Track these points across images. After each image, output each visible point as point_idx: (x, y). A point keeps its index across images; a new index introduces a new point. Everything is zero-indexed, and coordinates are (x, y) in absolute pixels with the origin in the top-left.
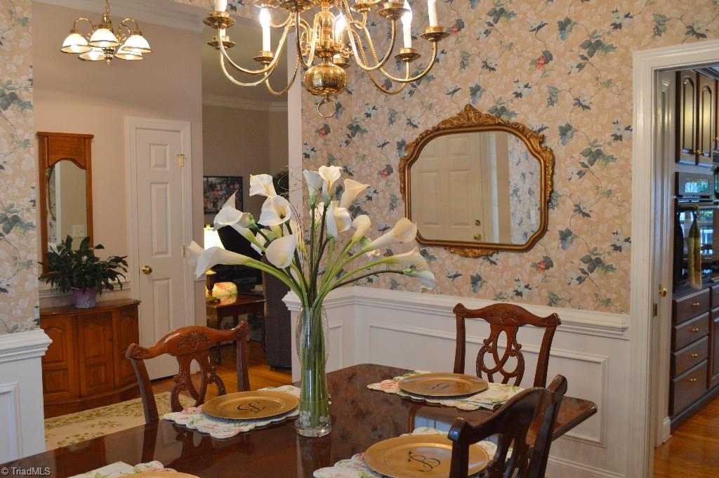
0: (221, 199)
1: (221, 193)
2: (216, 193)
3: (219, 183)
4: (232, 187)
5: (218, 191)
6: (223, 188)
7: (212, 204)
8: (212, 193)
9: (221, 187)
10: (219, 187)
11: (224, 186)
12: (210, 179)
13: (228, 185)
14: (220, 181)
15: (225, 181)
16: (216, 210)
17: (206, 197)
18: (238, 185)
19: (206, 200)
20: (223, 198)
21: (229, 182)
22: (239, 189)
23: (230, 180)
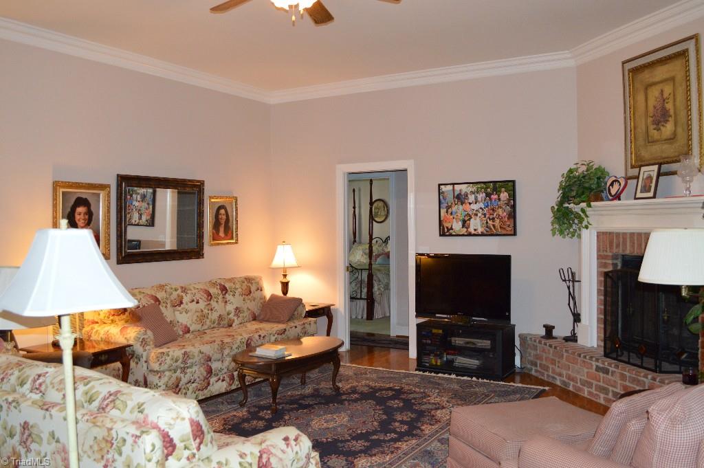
0: (477, 215)
1: (475, 207)
2: (467, 207)
3: (472, 193)
4: (494, 197)
5: (470, 204)
6: (479, 199)
7: (460, 224)
8: (461, 207)
9: (476, 198)
10: (472, 198)
11: (481, 196)
13: (488, 195)
14: (474, 188)
15: (482, 188)
16: (467, 231)
17: (451, 214)
18: (506, 194)
19: (451, 217)
20: (479, 215)
21: (489, 190)
22: (509, 200)
23: (491, 187)
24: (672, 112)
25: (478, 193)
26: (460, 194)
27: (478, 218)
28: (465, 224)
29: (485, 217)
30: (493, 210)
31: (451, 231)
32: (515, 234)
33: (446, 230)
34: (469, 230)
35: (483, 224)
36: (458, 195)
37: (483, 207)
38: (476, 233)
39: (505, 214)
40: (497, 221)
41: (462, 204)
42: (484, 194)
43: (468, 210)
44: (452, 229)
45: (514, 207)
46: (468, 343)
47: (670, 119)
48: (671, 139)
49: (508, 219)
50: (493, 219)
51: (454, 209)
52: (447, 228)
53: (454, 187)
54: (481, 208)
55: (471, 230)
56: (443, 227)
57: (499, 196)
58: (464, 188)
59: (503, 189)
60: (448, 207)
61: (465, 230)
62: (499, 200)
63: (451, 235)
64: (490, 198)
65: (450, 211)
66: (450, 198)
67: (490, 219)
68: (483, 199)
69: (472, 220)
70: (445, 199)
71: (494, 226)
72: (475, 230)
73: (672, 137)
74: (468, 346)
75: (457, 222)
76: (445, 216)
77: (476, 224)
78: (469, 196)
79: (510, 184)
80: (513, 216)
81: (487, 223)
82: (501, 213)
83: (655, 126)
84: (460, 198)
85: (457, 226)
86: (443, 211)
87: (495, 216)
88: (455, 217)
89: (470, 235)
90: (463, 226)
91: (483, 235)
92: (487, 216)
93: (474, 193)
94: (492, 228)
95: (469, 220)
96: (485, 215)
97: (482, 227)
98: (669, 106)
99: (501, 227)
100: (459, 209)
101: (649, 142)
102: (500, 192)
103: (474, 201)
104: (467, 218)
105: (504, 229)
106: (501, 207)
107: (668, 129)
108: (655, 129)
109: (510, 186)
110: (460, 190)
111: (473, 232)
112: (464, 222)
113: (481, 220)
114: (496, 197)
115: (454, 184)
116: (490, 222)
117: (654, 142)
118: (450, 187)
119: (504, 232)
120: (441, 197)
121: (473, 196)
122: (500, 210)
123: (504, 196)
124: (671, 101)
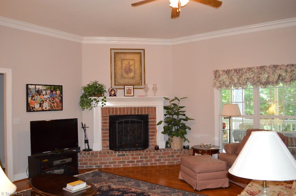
0: (46, 101)
1: (46, 97)
2: (42, 96)
4: (54, 92)
5: (43, 95)
6: (48, 93)
7: (39, 105)
8: (39, 97)
9: (46, 93)
10: (44, 92)
11: (49, 92)
12: (37, 87)
13: (52, 91)
14: (45, 88)
15: (49, 88)
16: (42, 109)
17: (34, 100)
18: (59, 91)
19: (34, 102)
20: (48, 101)
21: (52, 89)
22: (60, 94)
23: (53, 88)
24: (133, 70)
25: (47, 90)
26: (39, 90)
27: (47, 102)
28: (41, 105)
29: (50, 102)
30: (54, 98)
31: (34, 109)
32: (62, 110)
33: (31, 108)
34: (43, 108)
35: (49, 105)
36: (37, 91)
37: (49, 97)
38: (46, 109)
39: (59, 100)
40: (55, 104)
41: (39, 95)
42: (50, 91)
43: (43, 98)
44: (34, 108)
45: (62, 97)
46: (62, 162)
47: (132, 72)
48: (132, 78)
49: (60, 103)
50: (54, 103)
51: (36, 97)
52: (32, 107)
53: (35, 86)
54: (48, 98)
55: (44, 108)
56: (30, 107)
57: (56, 92)
58: (40, 87)
59: (58, 89)
60: (33, 97)
61: (41, 108)
62: (56, 94)
63: (34, 111)
64: (52, 93)
65: (33, 98)
66: (34, 92)
67: (52, 103)
68: (49, 93)
69: (44, 103)
70: (31, 92)
71: (54, 106)
72: (46, 108)
73: (133, 77)
74: (62, 163)
75: (37, 104)
76: (31, 101)
77: (46, 105)
78: (43, 91)
79: (61, 87)
80: (61, 101)
81: (51, 104)
82: (57, 100)
83: (125, 73)
84: (39, 92)
85: (37, 106)
86: (30, 99)
87: (54, 101)
88: (36, 101)
89: (43, 110)
90: (40, 106)
91: (49, 110)
92: (51, 101)
93: (45, 90)
94: (53, 107)
95: (43, 103)
96: (50, 101)
97: (49, 106)
98: (132, 68)
99: (57, 107)
100: (38, 98)
101: (123, 78)
102: (57, 90)
103: (45, 94)
104: (42, 102)
105: (58, 107)
106: (57, 98)
107: (132, 75)
108: (126, 74)
109: (60, 88)
110: (39, 88)
111: (45, 109)
112: (40, 104)
113: (48, 103)
114: (55, 92)
115: (35, 85)
116: (52, 104)
117: (125, 78)
118: (34, 86)
119: (58, 109)
120: (29, 91)
121: (45, 91)
122: (57, 99)
123: (58, 92)
124: (133, 66)
